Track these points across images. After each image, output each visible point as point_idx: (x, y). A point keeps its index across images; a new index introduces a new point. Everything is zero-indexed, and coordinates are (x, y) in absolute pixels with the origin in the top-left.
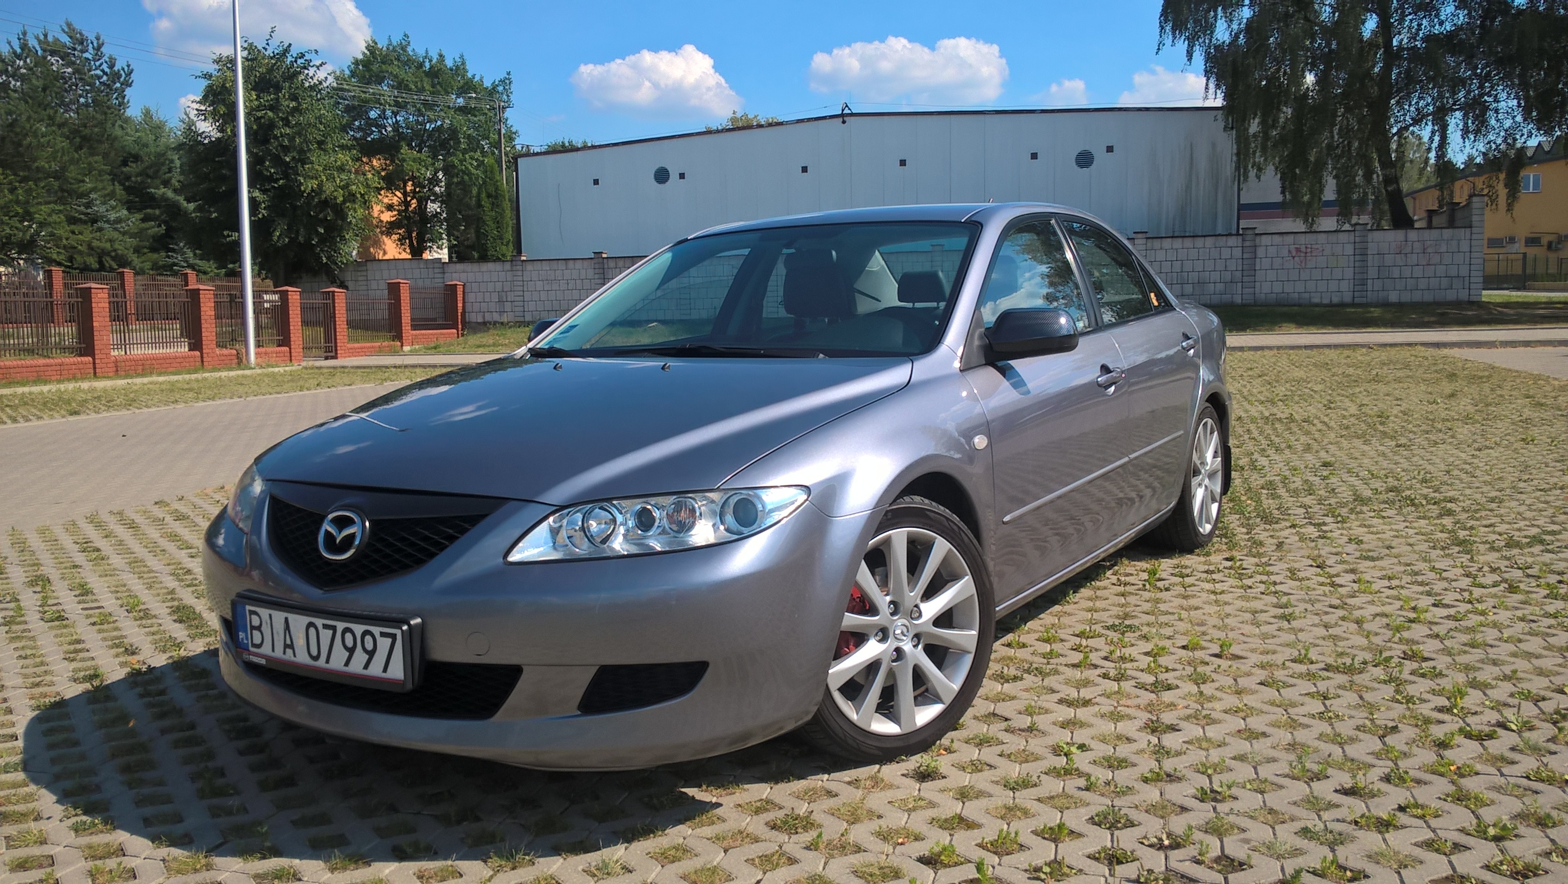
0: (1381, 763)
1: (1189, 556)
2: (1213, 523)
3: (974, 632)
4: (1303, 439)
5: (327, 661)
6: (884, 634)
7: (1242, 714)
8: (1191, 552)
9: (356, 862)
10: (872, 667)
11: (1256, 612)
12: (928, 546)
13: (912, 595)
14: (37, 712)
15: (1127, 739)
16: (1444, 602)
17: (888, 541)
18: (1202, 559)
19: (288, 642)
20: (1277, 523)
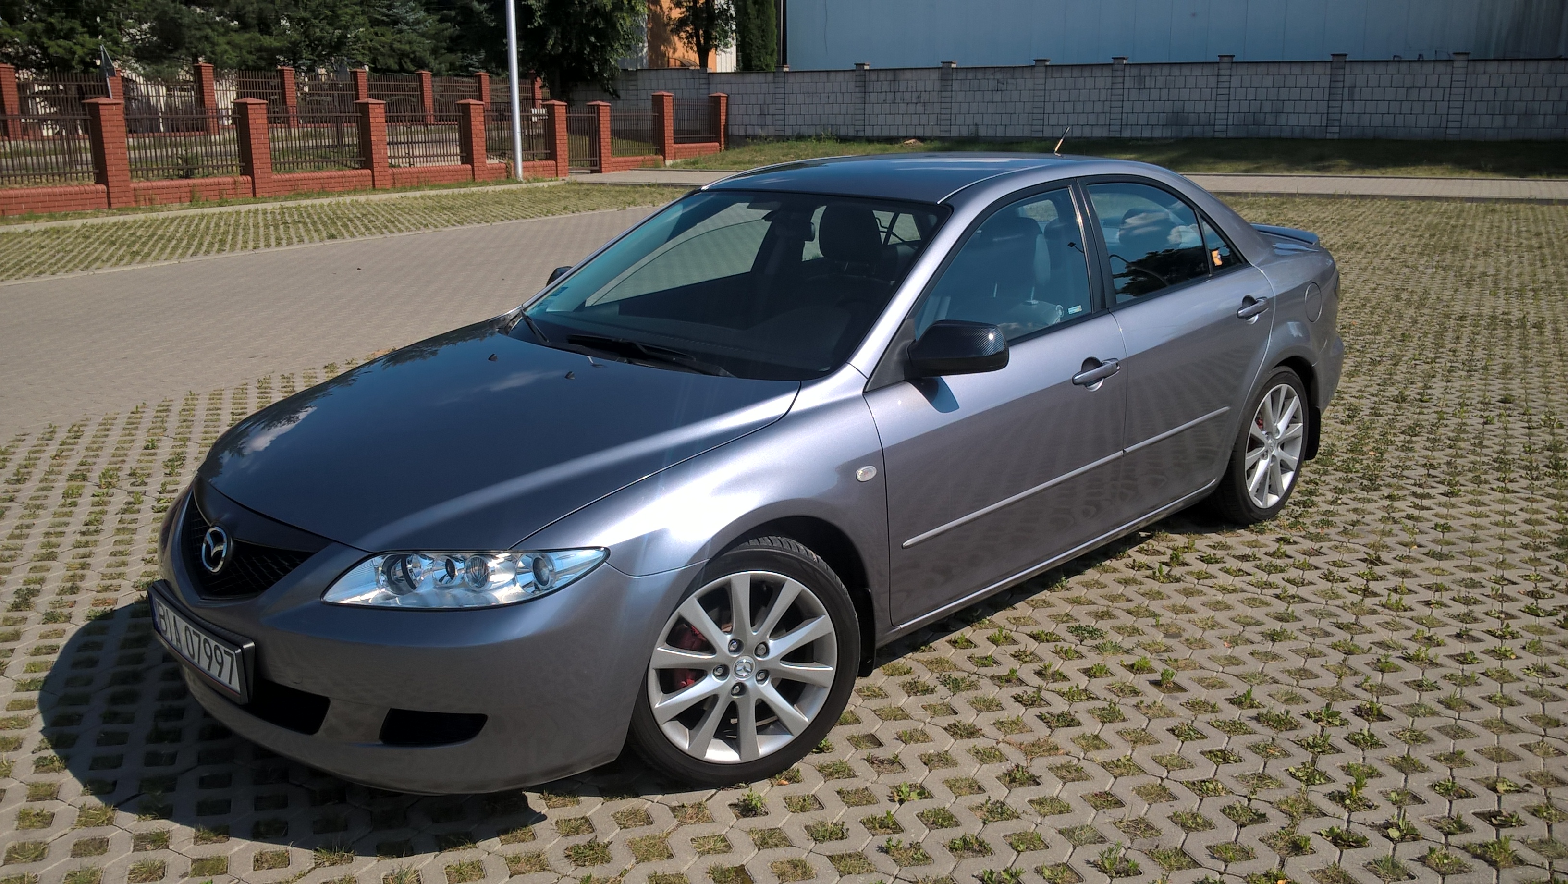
0: (1211, 863)
1: (1242, 531)
2: (1282, 494)
3: (831, 669)
5: (200, 661)
6: (724, 671)
7: (1117, 771)
8: (1245, 526)
9: (217, 835)
10: (710, 700)
11: (1249, 624)
12: (778, 586)
13: (753, 635)
15: (979, 788)
17: (728, 585)
18: (1254, 537)
19: (178, 636)
20: (1376, 490)
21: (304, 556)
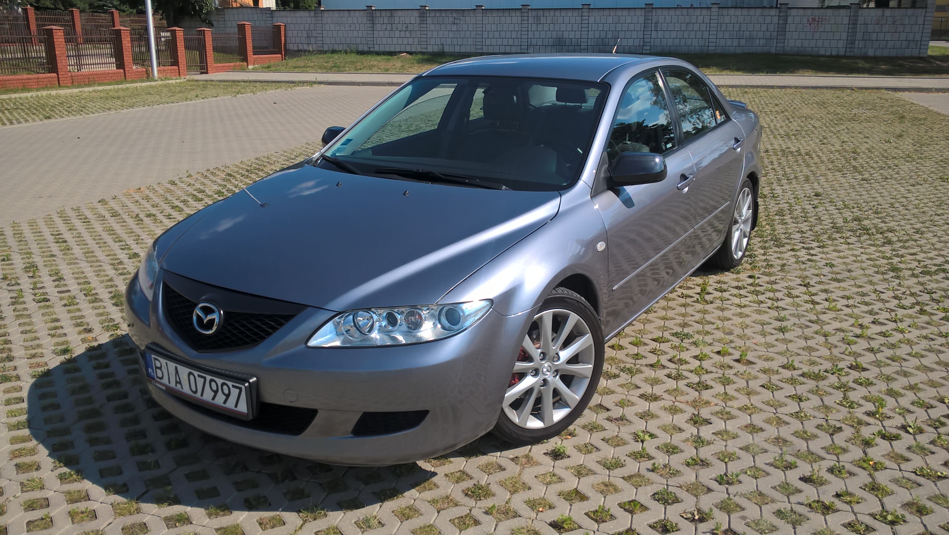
0: (829, 457)
1: (726, 273)
2: (743, 251)
3: (591, 366)
4: (806, 170)
5: (202, 395)
6: (536, 372)
7: (749, 412)
8: (728, 270)
9: (223, 511)
10: (529, 392)
11: (764, 324)
12: (566, 318)
13: (554, 348)
14: (34, 379)
15: (680, 429)
16: (879, 320)
17: (541, 318)
18: (735, 276)
19: (178, 380)
20: (783, 246)
21: (288, 318)
